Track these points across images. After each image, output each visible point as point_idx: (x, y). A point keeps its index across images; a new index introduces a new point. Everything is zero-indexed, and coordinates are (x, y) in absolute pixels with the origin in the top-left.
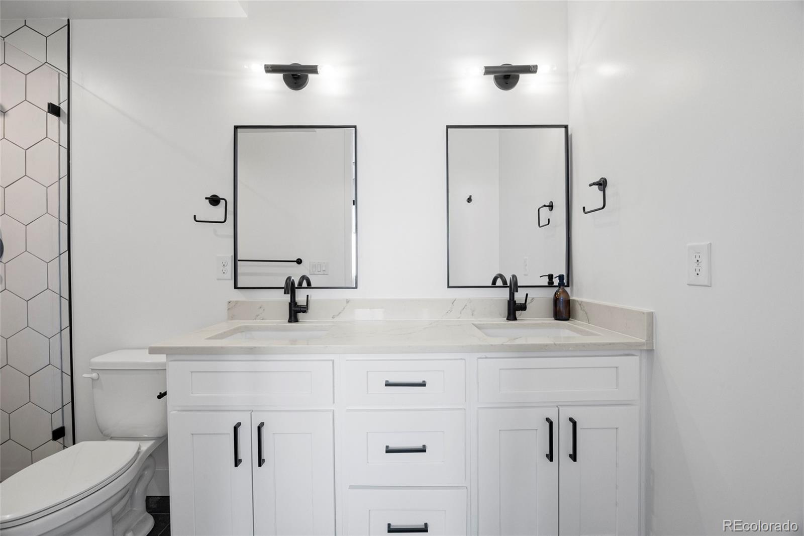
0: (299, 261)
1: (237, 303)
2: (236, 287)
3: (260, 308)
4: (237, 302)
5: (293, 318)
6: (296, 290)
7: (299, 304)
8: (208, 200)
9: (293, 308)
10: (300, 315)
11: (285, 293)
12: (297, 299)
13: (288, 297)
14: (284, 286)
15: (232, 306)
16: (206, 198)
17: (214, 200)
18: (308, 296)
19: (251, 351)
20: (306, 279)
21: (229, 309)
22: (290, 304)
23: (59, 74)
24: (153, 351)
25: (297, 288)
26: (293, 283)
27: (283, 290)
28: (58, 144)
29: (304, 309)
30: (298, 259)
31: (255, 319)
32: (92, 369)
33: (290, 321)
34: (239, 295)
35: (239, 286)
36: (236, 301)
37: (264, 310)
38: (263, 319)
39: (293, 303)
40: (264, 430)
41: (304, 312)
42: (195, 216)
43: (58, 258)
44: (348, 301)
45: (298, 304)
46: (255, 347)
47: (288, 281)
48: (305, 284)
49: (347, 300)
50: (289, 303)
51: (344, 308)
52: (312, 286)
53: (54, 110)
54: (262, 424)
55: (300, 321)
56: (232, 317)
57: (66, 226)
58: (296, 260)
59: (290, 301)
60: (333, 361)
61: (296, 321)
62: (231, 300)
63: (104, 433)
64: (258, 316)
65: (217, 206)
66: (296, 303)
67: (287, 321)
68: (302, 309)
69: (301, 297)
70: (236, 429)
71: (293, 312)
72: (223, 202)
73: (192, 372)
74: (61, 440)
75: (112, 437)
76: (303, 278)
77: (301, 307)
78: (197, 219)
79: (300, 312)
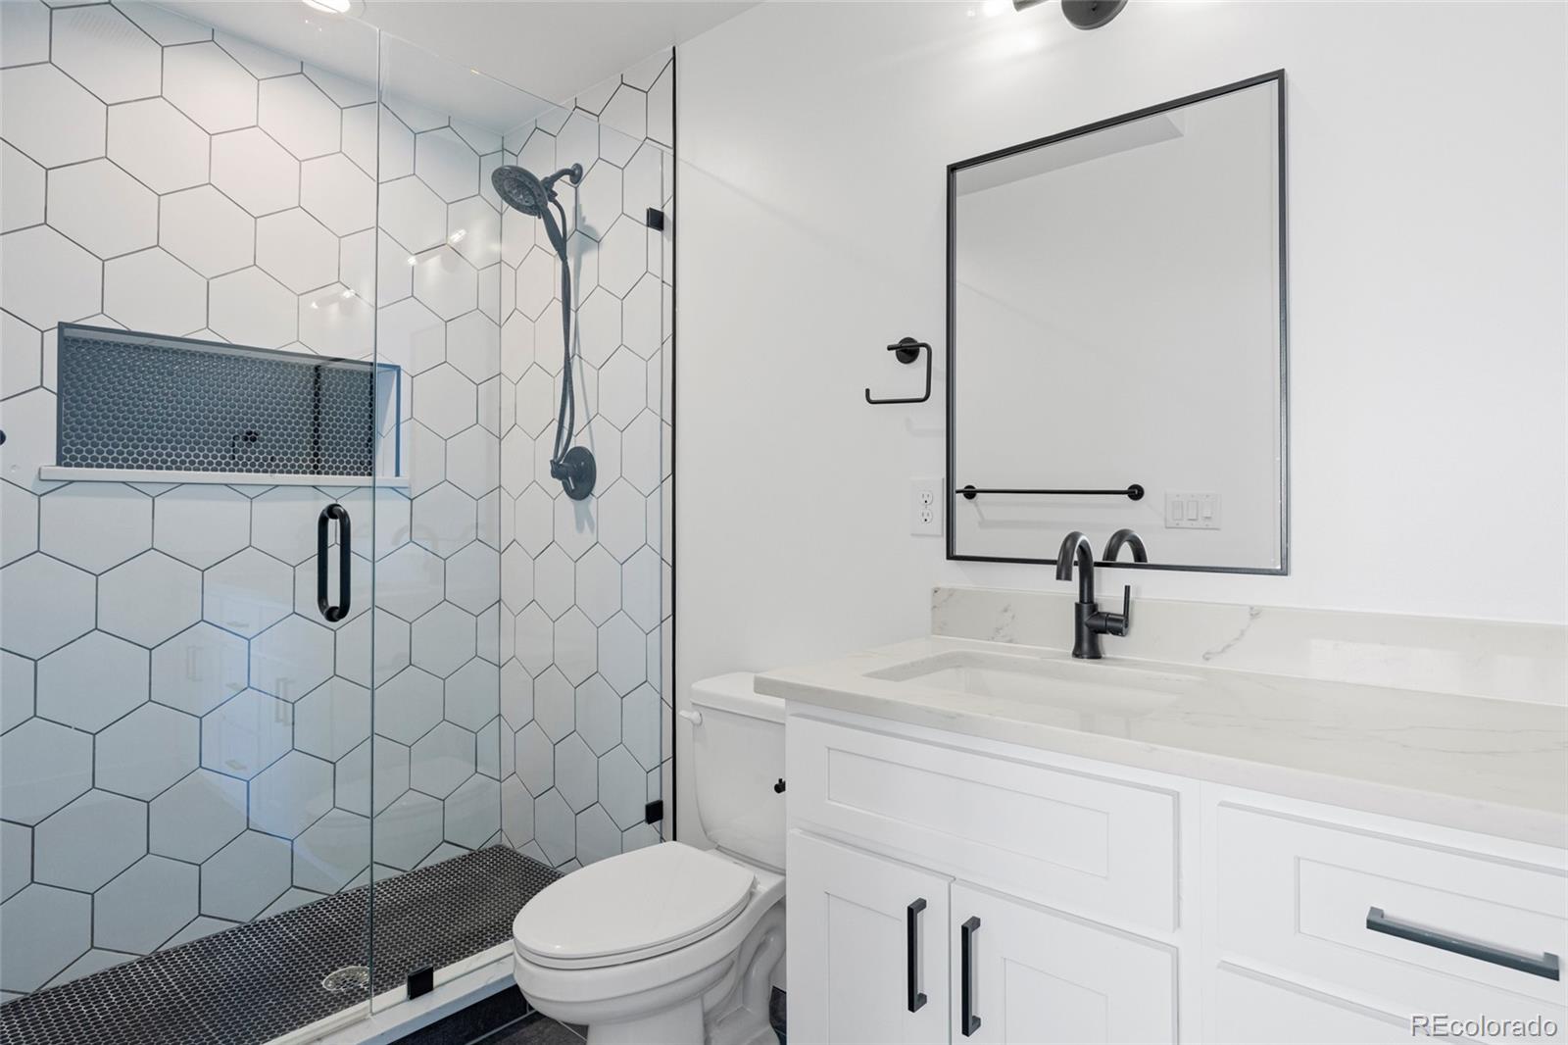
0: (1136, 493)
1: (951, 595)
2: (951, 556)
3: (1006, 610)
4: (952, 592)
5: (1086, 646)
6: (1096, 569)
7: (1103, 608)
8: (894, 351)
9: (1086, 619)
10: (1107, 640)
11: (1059, 577)
12: (1097, 596)
13: (1072, 588)
14: (1056, 558)
15: (941, 600)
16: (890, 348)
17: (907, 351)
18: (1127, 589)
19: (950, 722)
20: (1130, 541)
21: (934, 607)
22: (1079, 608)
23: (662, 152)
24: (763, 686)
25: (1099, 564)
26: (1085, 551)
27: (1055, 567)
28: (660, 281)
29: (1118, 625)
30: (1131, 488)
31: (993, 639)
32: (694, 704)
33: (1078, 653)
34: (959, 576)
35: (958, 552)
36: (950, 590)
37: (1013, 617)
38: (1011, 641)
39: (1085, 606)
40: (979, 938)
41: (1117, 632)
42: (868, 391)
43: (659, 489)
44: (1255, 613)
45: (1099, 610)
46: (960, 715)
47: (1069, 544)
48: (1125, 554)
49: (1252, 608)
50: (1077, 605)
51: (1242, 633)
52: (1149, 562)
53: (656, 220)
54: (975, 923)
55: (1108, 655)
56: (940, 628)
57: (670, 429)
58: (1126, 489)
59: (1078, 601)
60: (1176, 796)
61: (1095, 654)
62: (940, 585)
63: (709, 834)
64: (998, 630)
65: (912, 364)
66: (1093, 607)
67: (1071, 652)
68: (1109, 624)
69: (1109, 589)
70: (912, 913)
71: (1085, 630)
72: (923, 351)
73: (829, 749)
74: (657, 824)
75: (719, 846)
76: (1121, 536)
77: (1108, 617)
78: (872, 398)
79: (1104, 632)
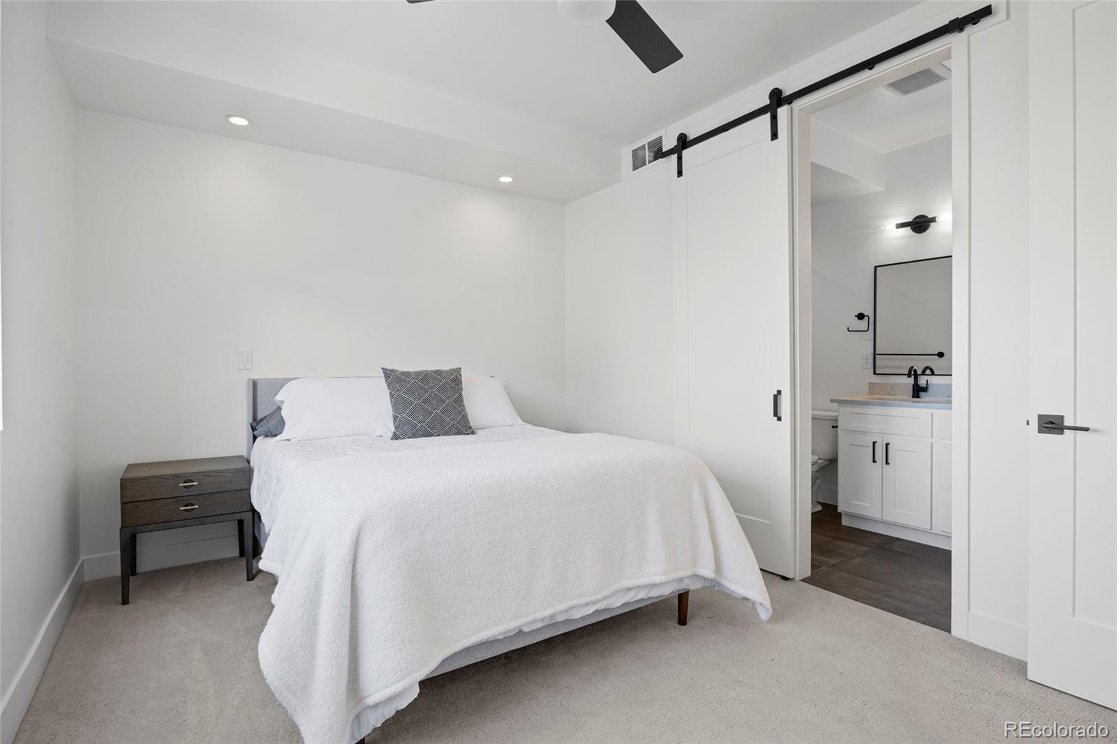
3: (893, 387)
4: (875, 383)
5: (915, 395)
6: (919, 375)
7: (921, 386)
9: (915, 388)
10: (922, 393)
11: (908, 378)
13: (911, 381)
15: (872, 386)
16: (855, 315)
17: (861, 317)
18: (928, 380)
20: (929, 368)
21: (870, 387)
22: (913, 386)
26: (916, 371)
27: (907, 375)
29: (925, 389)
31: (888, 395)
33: (913, 397)
34: (877, 379)
35: (877, 373)
37: (895, 389)
38: (893, 395)
39: (915, 384)
41: (925, 391)
42: (848, 328)
47: (911, 369)
48: (928, 372)
52: (935, 374)
54: (888, 444)
55: (922, 397)
56: (871, 392)
60: (932, 413)
61: (918, 397)
62: (872, 381)
64: (890, 393)
65: (862, 321)
66: (918, 385)
68: (922, 389)
69: (923, 381)
71: (915, 391)
72: (866, 318)
78: (850, 330)
